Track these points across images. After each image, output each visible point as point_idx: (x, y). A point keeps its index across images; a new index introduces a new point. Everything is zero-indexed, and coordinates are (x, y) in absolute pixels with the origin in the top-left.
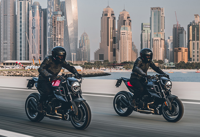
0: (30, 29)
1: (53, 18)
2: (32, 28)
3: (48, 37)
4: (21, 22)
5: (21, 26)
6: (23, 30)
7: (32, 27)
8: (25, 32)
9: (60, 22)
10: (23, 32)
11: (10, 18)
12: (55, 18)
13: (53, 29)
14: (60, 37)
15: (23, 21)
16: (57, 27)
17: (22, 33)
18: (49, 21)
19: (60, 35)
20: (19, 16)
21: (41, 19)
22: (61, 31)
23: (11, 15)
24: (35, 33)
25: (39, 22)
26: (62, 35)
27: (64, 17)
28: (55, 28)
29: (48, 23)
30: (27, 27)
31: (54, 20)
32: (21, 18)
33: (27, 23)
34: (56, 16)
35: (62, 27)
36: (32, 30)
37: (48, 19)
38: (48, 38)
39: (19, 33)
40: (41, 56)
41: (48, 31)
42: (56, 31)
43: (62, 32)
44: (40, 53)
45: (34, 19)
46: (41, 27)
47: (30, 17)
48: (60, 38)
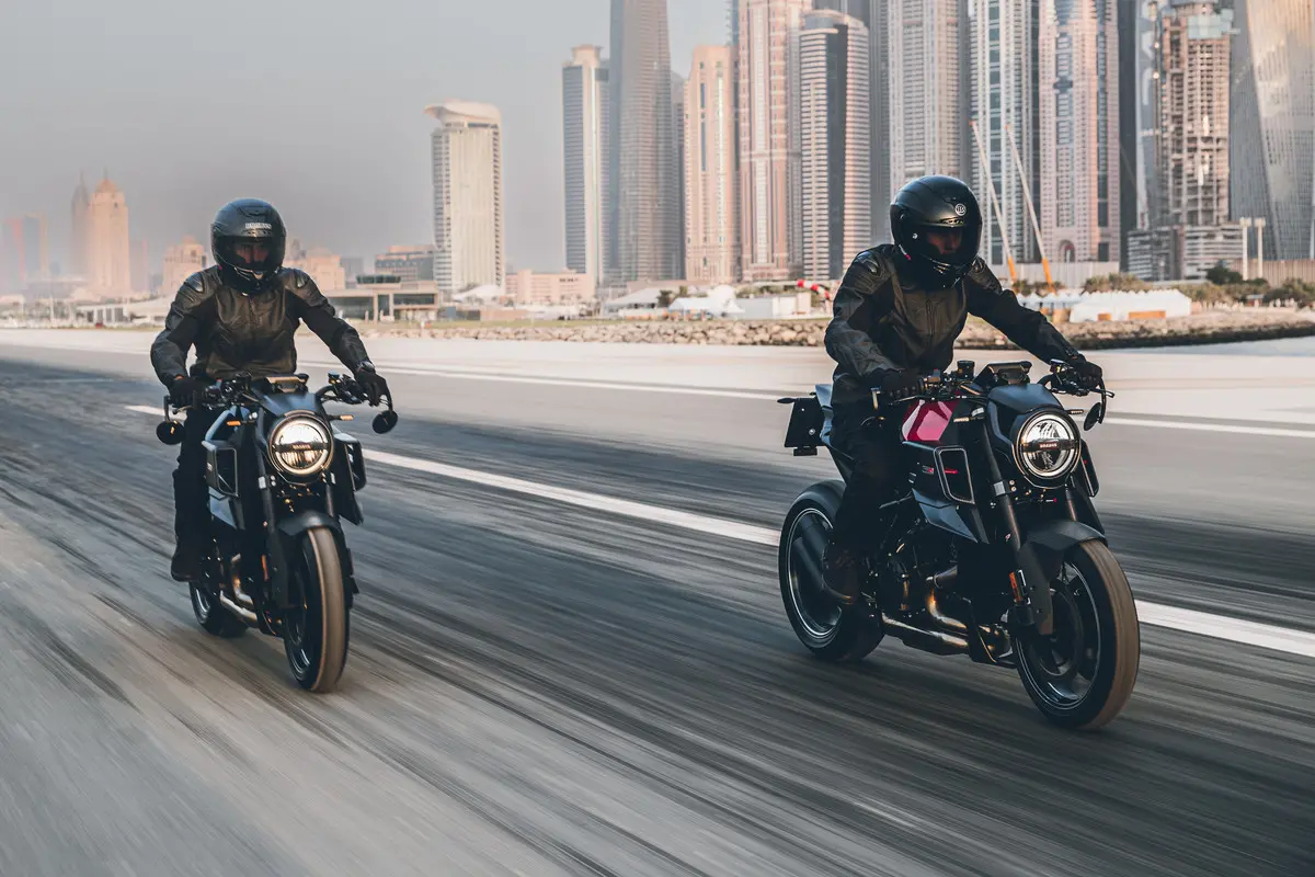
0: (1047, 90)
1: (1167, 24)
2: (1055, 86)
3: (1146, 133)
4: (995, 56)
5: (995, 78)
6: (1008, 98)
7: (1054, 79)
8: (1019, 109)
9: (1206, 46)
10: (1008, 111)
11: (936, 40)
12: (1177, 23)
13: (1167, 86)
14: (1206, 127)
15: (1006, 49)
16: (1187, 74)
17: (1003, 115)
18: (1146, 42)
19: (1206, 118)
20: (987, 22)
21: (1103, 34)
22: (1215, 98)
23: (944, 21)
24: (1071, 114)
25: (1094, 50)
26: (1215, 116)
27: (1227, 14)
28: (1178, 77)
29: (1142, 53)
30: (1026, 80)
31: (1172, 33)
32: (994, 35)
33: (1026, 60)
34: (1182, 11)
35: (1215, 74)
36: (1053, 99)
37: (1142, 32)
38: (1145, 139)
39: (988, 116)
40: (1106, 240)
41: (1143, 97)
42: (1186, 99)
43: (1215, 104)
44: (1103, 221)
45: (1063, 35)
46: (1103, 78)
47: (1041, 25)
48: (1206, 134)
